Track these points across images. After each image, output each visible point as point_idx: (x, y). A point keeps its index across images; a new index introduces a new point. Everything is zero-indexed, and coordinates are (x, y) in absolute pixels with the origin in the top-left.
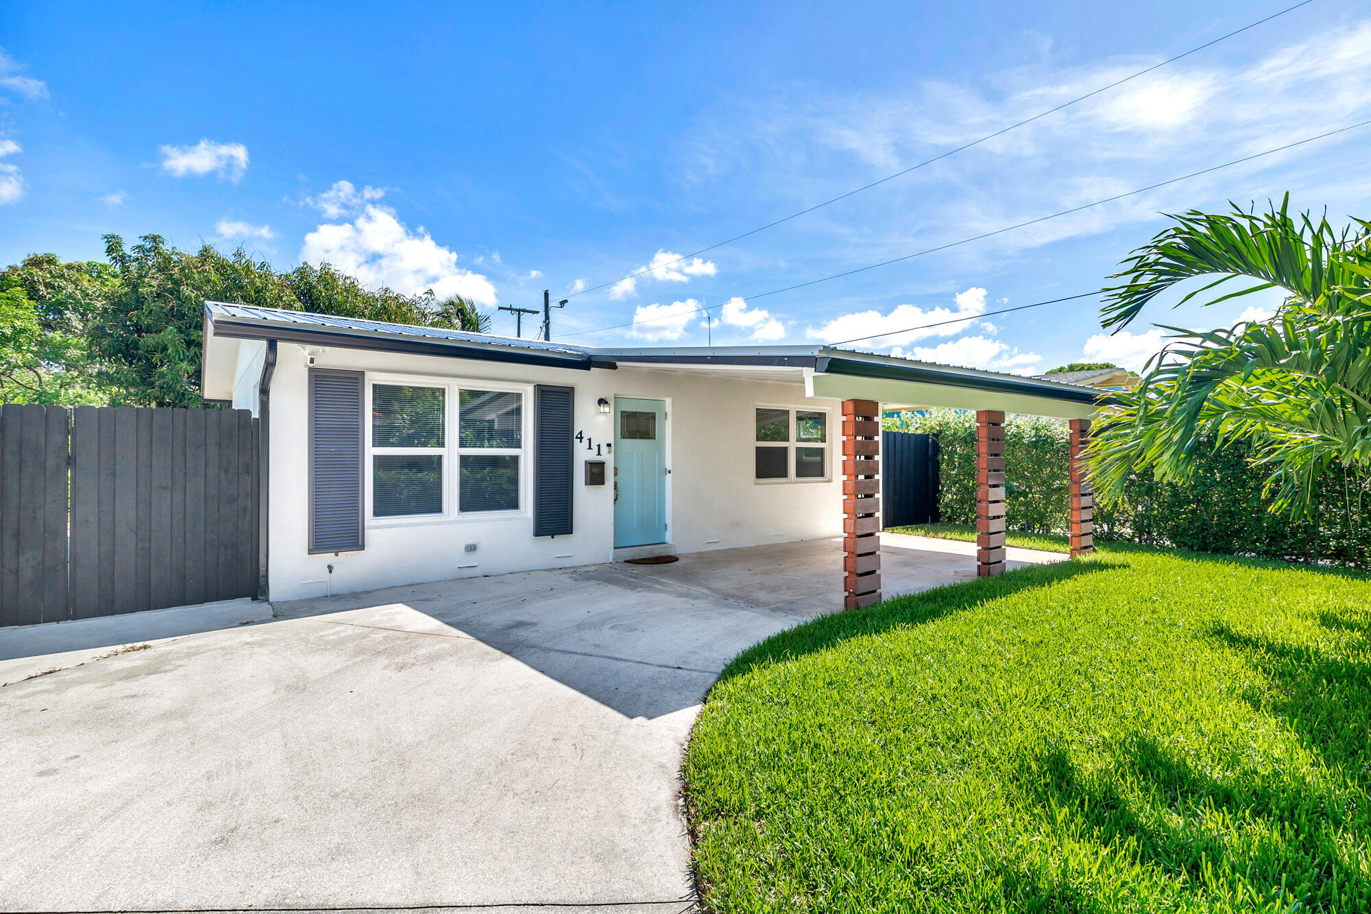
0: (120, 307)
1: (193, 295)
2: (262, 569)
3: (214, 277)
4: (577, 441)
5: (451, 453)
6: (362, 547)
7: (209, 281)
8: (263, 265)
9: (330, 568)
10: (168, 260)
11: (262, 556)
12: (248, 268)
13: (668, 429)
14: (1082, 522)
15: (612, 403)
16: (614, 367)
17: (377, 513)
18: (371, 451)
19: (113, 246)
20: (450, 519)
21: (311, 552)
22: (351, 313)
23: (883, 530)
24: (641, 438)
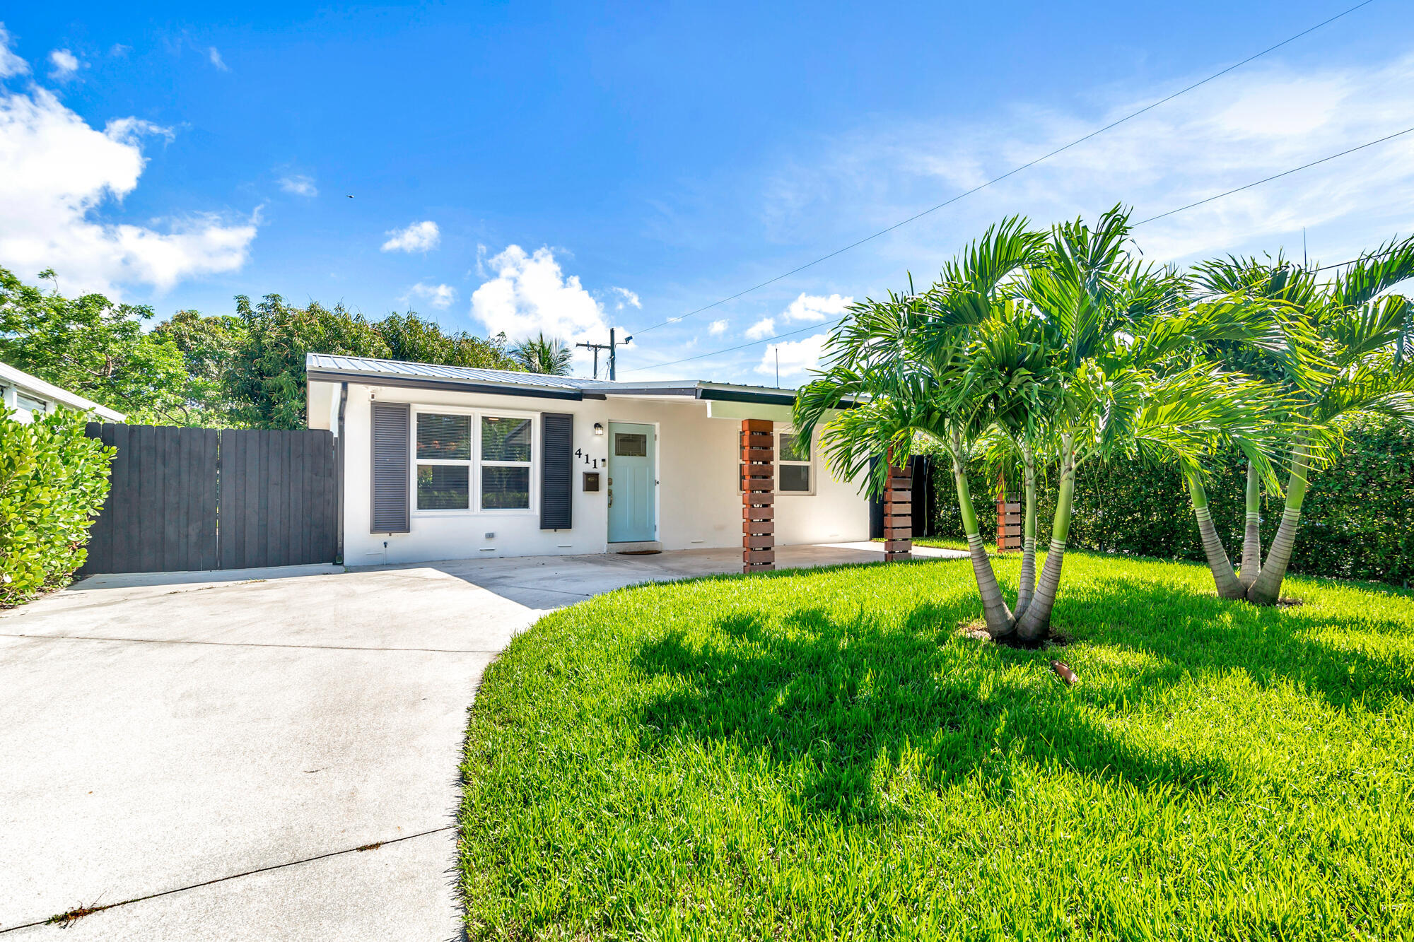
0: (248, 355)
2: (340, 543)
3: (319, 328)
4: (575, 457)
5: (476, 465)
6: (408, 531)
7: (315, 332)
8: (358, 317)
9: (385, 544)
10: (284, 315)
11: (339, 533)
12: (346, 321)
13: (657, 449)
14: (1008, 525)
15: (606, 428)
16: (605, 398)
17: (419, 507)
18: (415, 462)
19: (242, 305)
20: (474, 514)
21: (372, 531)
22: (428, 358)
23: (871, 539)
24: (634, 454)
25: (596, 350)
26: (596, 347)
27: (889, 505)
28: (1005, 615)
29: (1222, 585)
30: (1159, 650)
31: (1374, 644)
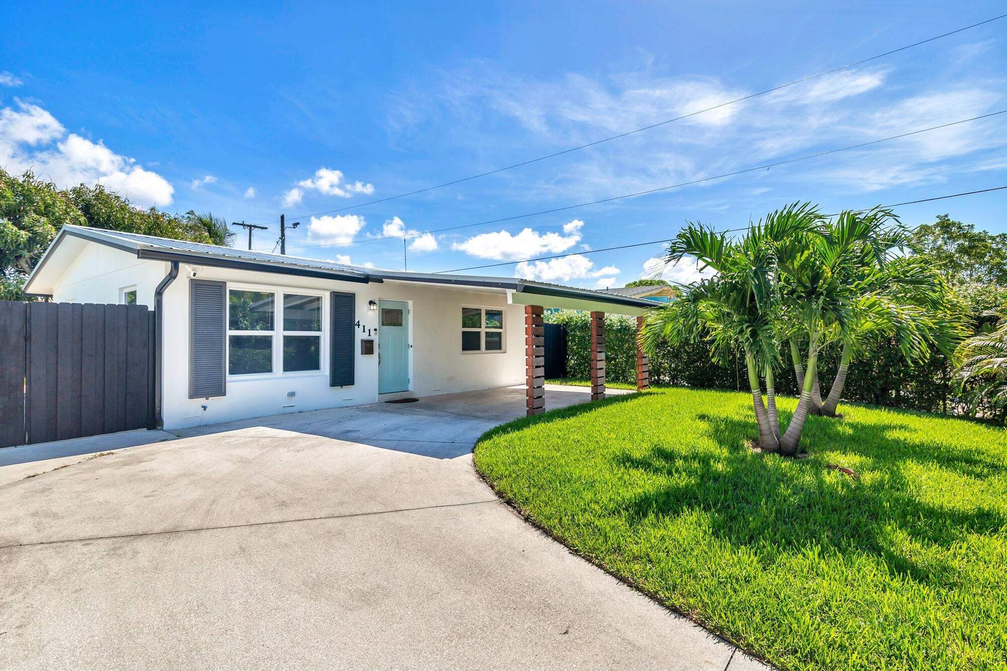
2: (158, 409)
3: (8, 194)
4: (356, 327)
5: (278, 335)
6: (225, 395)
7: (3, 197)
9: (205, 408)
11: (157, 400)
13: (410, 320)
14: (643, 372)
15: (377, 303)
16: (381, 282)
17: (231, 373)
18: (229, 333)
20: (278, 376)
21: (191, 397)
22: (129, 228)
24: (394, 325)
25: (250, 229)
26: (250, 226)
28: (774, 438)
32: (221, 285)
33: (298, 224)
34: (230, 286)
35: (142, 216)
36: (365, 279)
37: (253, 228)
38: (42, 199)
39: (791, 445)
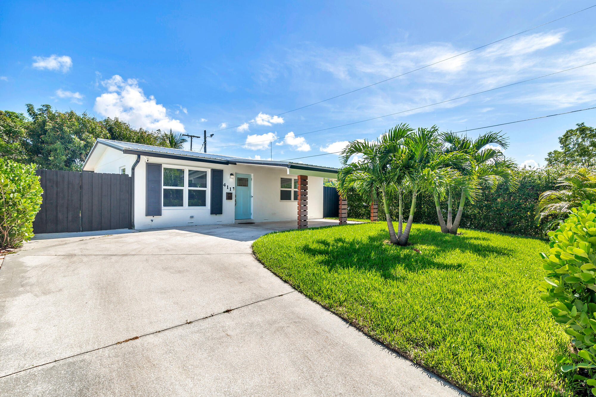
1: (68, 130)
2: (132, 220)
3: (76, 124)
4: (224, 186)
5: (186, 189)
6: (161, 215)
7: (74, 125)
9: (152, 221)
10: (54, 115)
11: (132, 216)
12: (88, 121)
13: (252, 184)
14: (374, 212)
15: (235, 175)
16: (236, 164)
17: (164, 206)
18: (163, 187)
19: (30, 109)
20: (185, 208)
21: (146, 216)
22: (128, 139)
23: (323, 218)
24: (244, 186)
25: (192, 138)
26: (191, 136)
27: (340, 205)
28: (396, 237)
29: (443, 229)
30: (437, 245)
31: (484, 243)
32: (160, 166)
33: (213, 135)
34: (164, 166)
35: (136, 133)
36: (227, 163)
37: (193, 137)
38: (91, 126)
39: (403, 241)
